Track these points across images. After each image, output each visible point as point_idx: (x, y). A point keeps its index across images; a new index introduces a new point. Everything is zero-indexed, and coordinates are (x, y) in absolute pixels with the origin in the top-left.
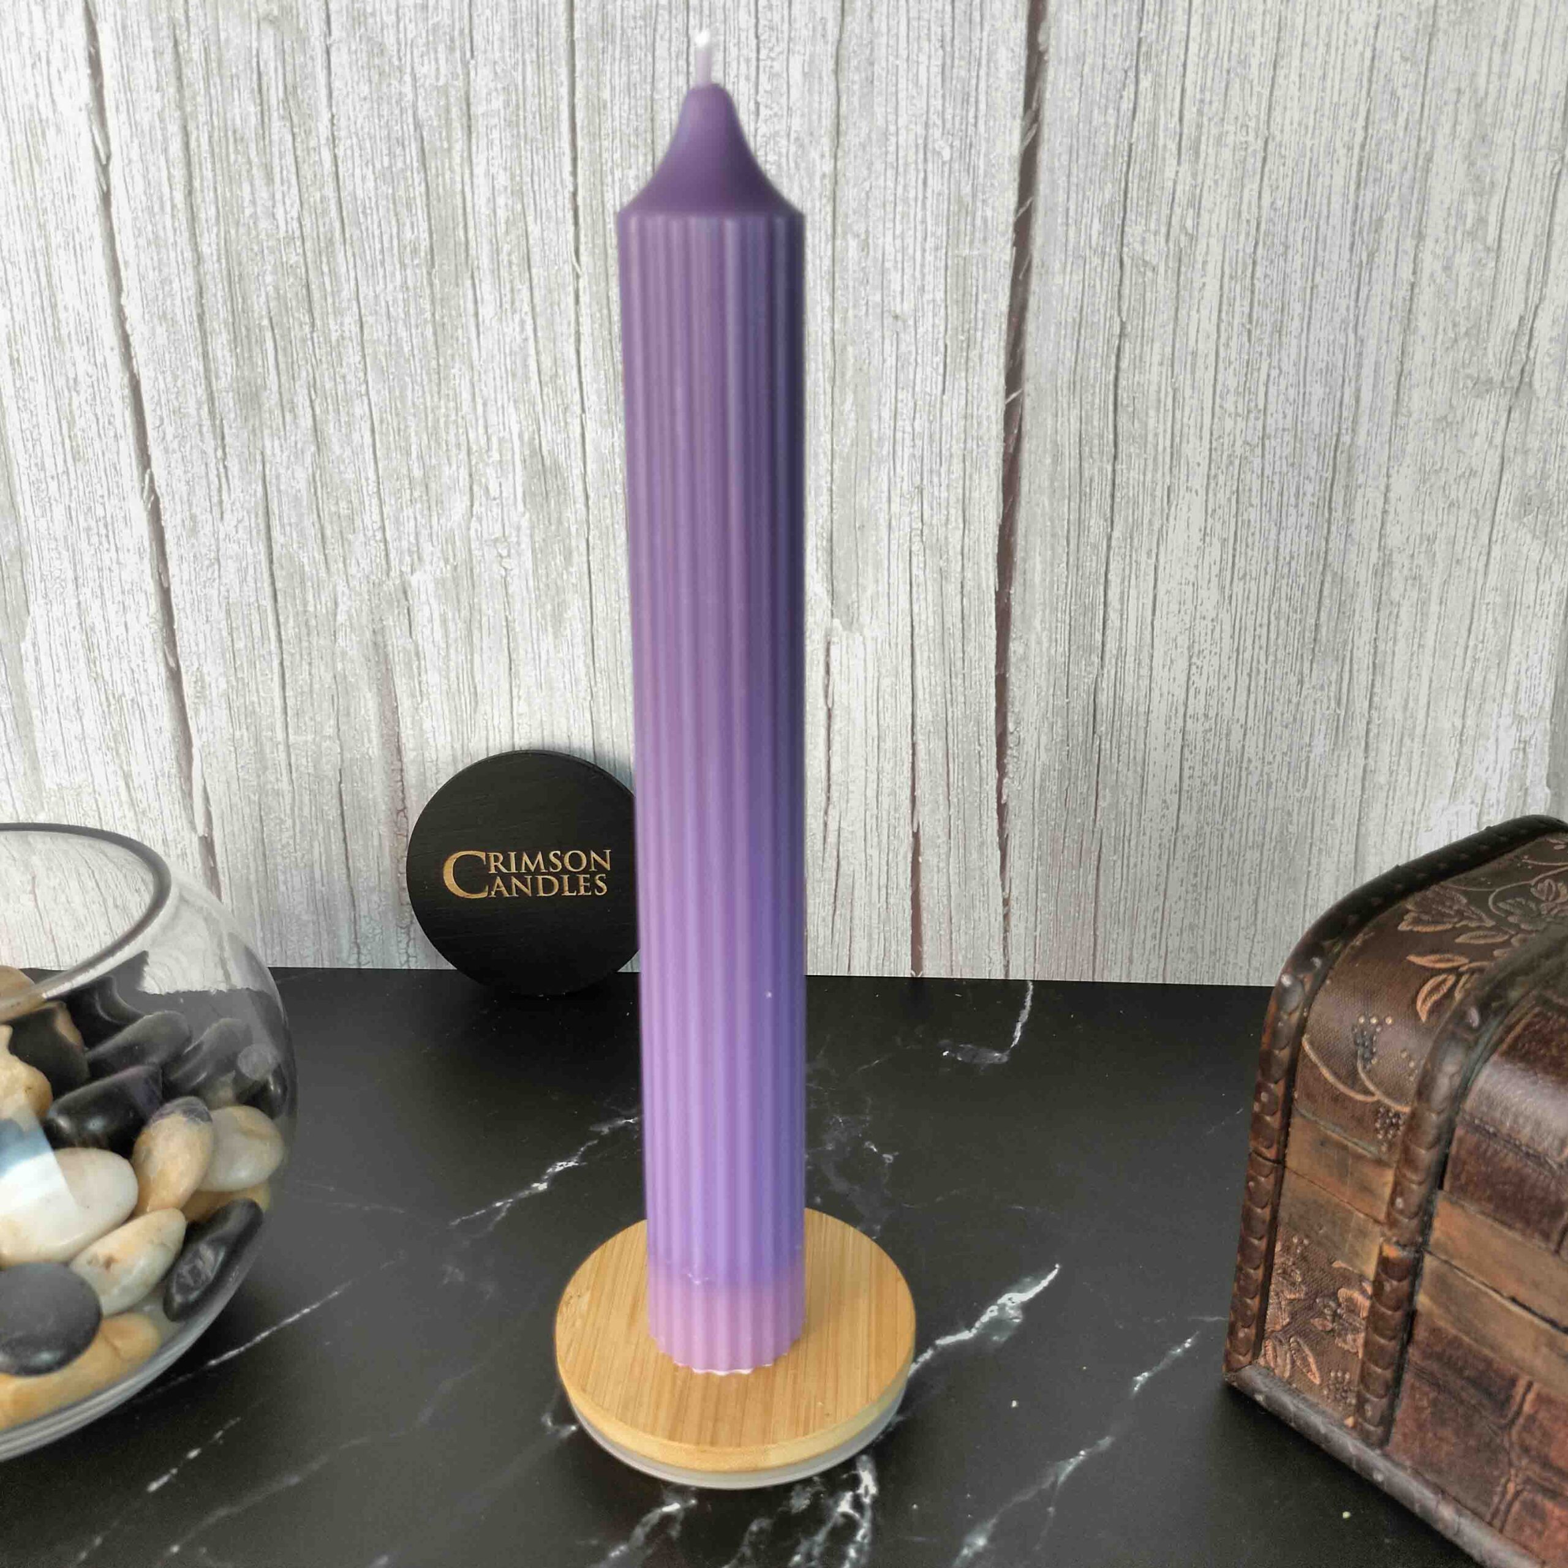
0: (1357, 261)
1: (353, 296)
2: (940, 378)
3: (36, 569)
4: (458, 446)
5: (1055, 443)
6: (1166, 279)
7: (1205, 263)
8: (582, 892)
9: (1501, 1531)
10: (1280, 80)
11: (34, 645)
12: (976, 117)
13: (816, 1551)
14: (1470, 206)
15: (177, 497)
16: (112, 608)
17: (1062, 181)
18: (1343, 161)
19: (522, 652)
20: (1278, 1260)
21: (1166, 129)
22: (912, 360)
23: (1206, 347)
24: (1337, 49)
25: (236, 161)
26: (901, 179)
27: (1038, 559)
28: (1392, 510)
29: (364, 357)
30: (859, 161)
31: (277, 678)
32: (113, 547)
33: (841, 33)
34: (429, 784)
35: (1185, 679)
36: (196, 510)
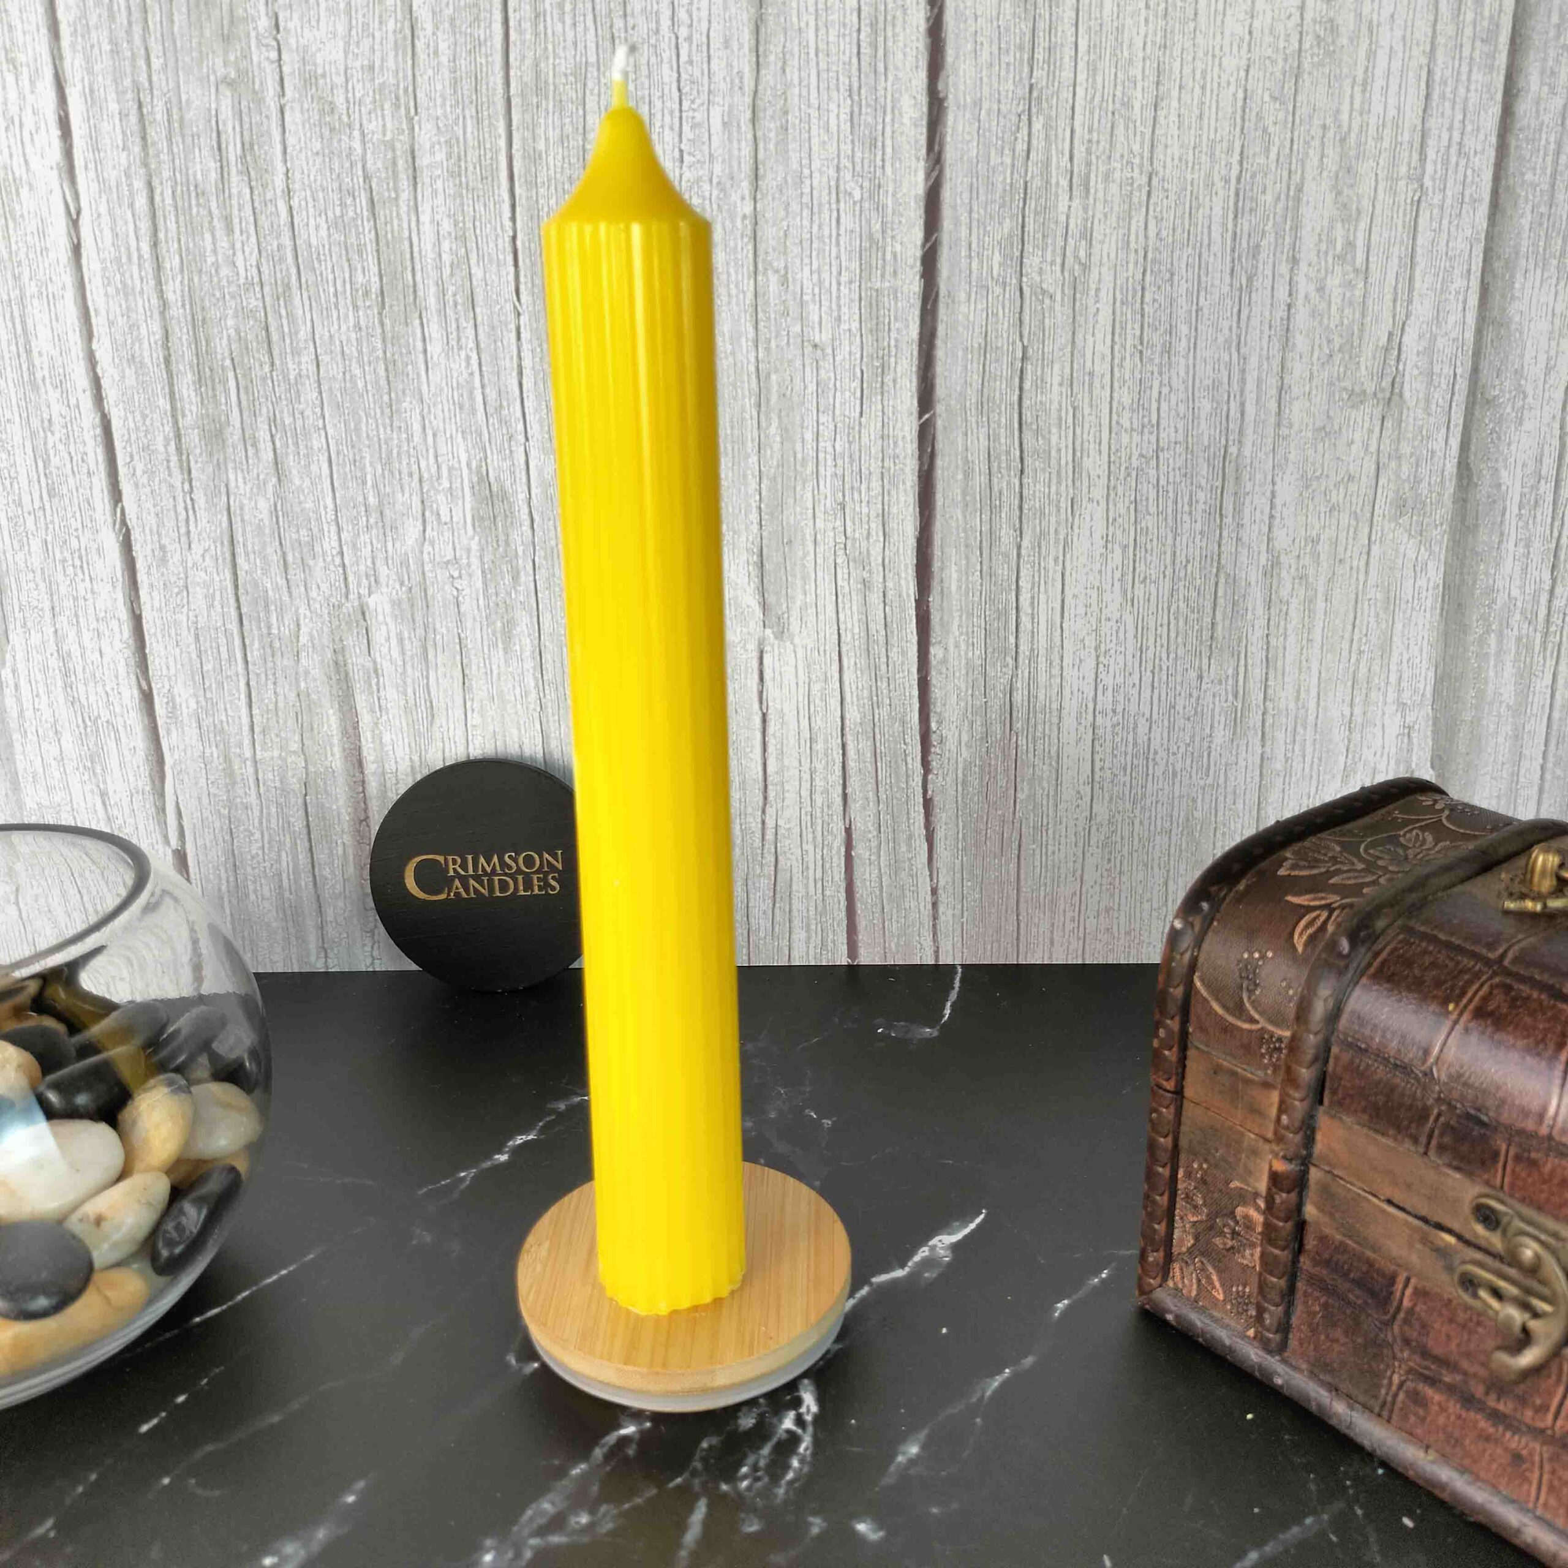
0: (1236, 284)
1: (310, 336)
2: (858, 402)
3: (15, 600)
4: (411, 475)
5: (966, 461)
6: (1062, 306)
7: (1098, 290)
8: (536, 891)
9: (1389, 1421)
10: (1161, 120)
11: (13, 671)
12: (883, 160)
13: (762, 1463)
14: (1339, 232)
15: (147, 529)
16: (87, 636)
17: (964, 218)
18: (1221, 193)
19: (474, 667)
20: (1181, 1186)
21: (1058, 168)
22: (831, 385)
23: (1102, 368)
24: (1212, 91)
25: (198, 214)
26: (816, 218)
27: (954, 568)
28: (1278, 515)
29: (320, 393)
30: (777, 202)
31: (243, 696)
32: (87, 578)
33: (756, 86)
34: (389, 794)
35: (1093, 676)
36: (165, 541)
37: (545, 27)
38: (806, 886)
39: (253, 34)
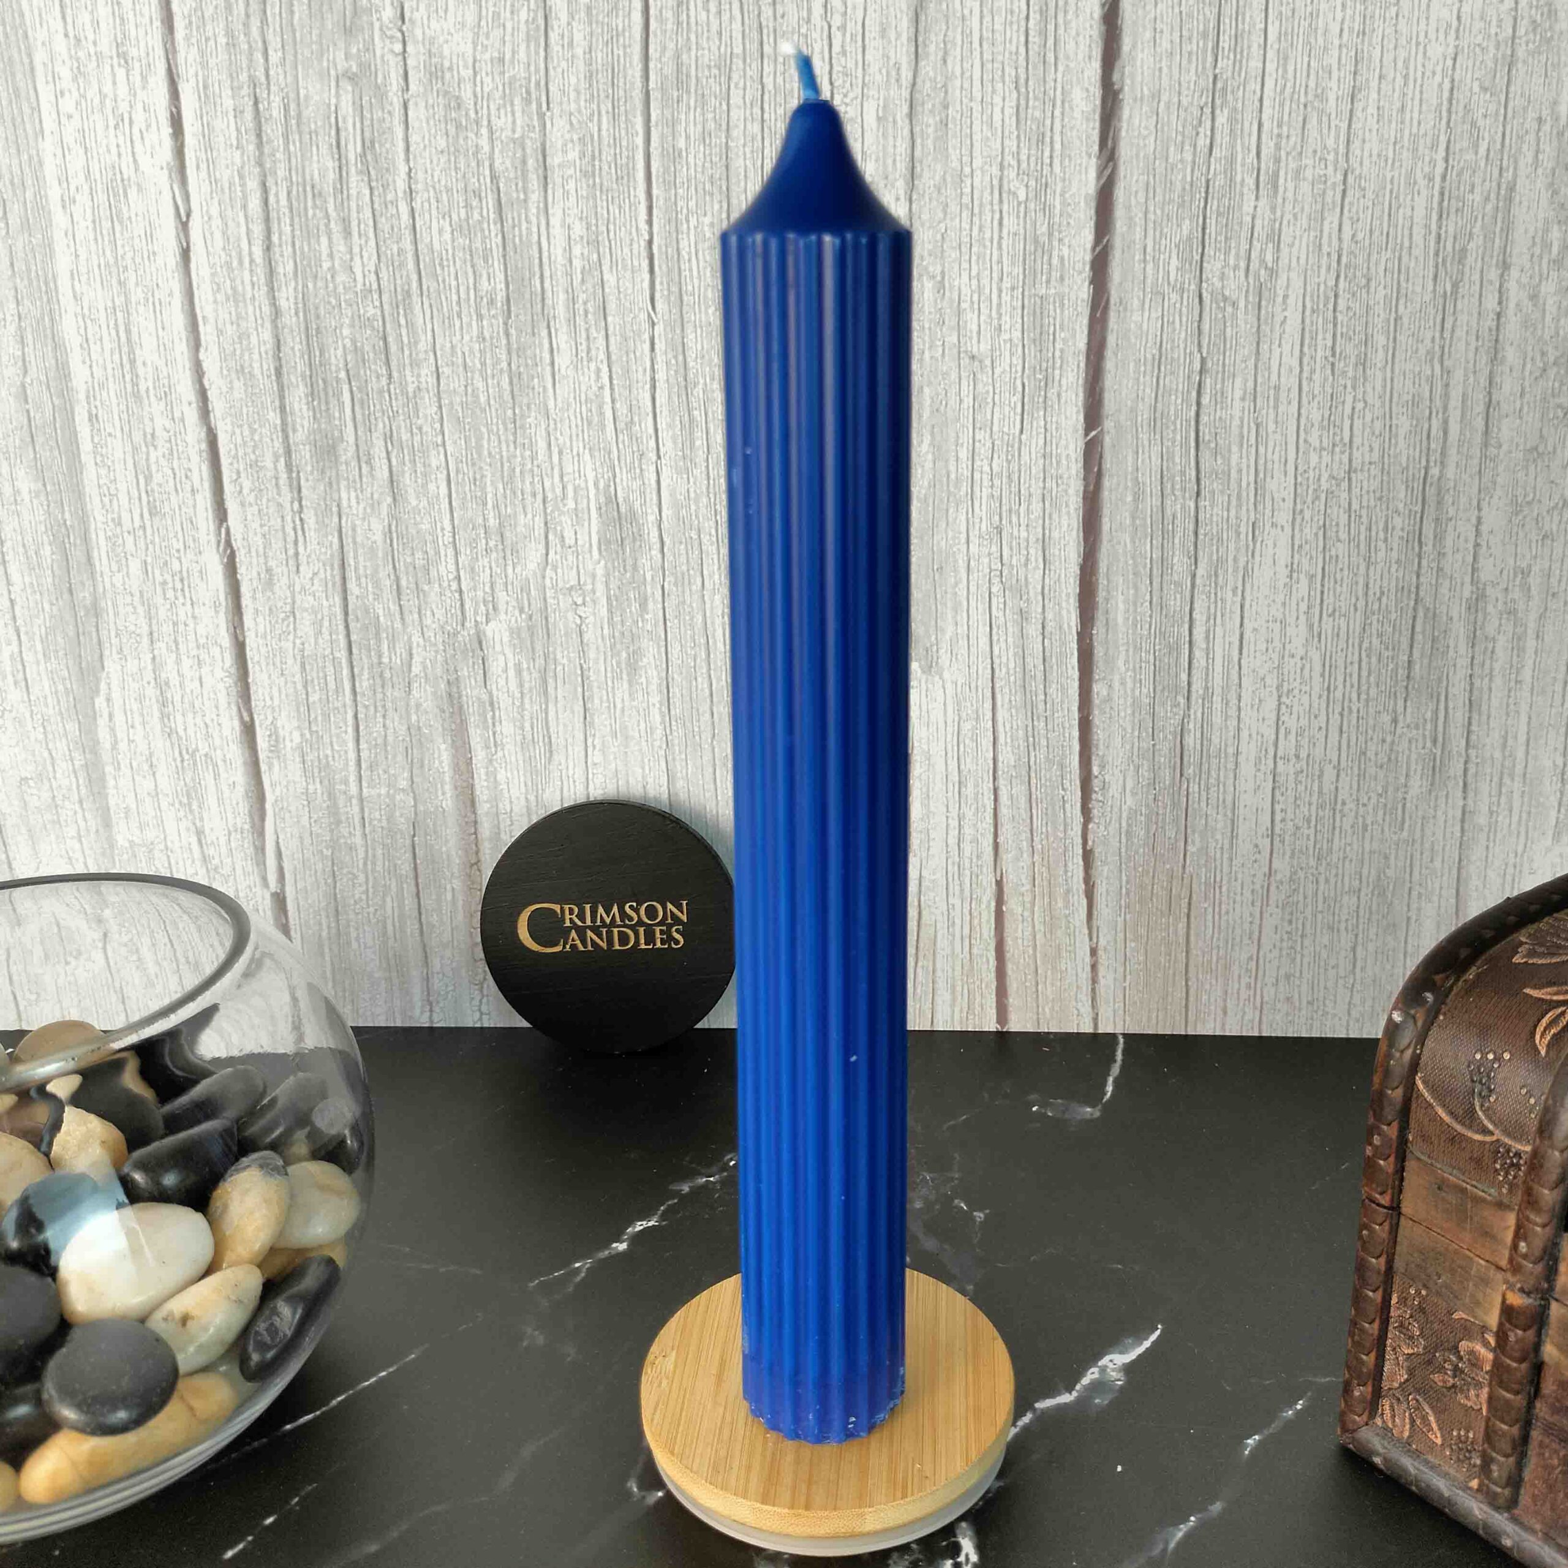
0: (1440, 290)
1: (430, 347)
2: (1018, 418)
3: (112, 626)
4: (534, 495)
5: (1136, 482)
6: (1246, 313)
7: (1286, 297)
8: (659, 945)
10: (1358, 113)
11: (108, 700)
12: (1051, 157)
14: (1555, 234)
15: (253, 550)
16: (186, 663)
17: (1139, 218)
18: (1424, 191)
19: (597, 701)
20: (1394, 1313)
21: (1243, 165)
22: (990, 400)
23: (1289, 381)
24: (1415, 81)
25: (314, 215)
26: (976, 219)
27: (1121, 598)
28: (1484, 544)
29: (440, 407)
30: (935, 202)
31: (350, 730)
32: (189, 602)
33: (915, 77)
34: (503, 836)
35: (1274, 718)
36: (272, 563)
37: (688, 16)
38: (952, 943)
39: (377, 25)
